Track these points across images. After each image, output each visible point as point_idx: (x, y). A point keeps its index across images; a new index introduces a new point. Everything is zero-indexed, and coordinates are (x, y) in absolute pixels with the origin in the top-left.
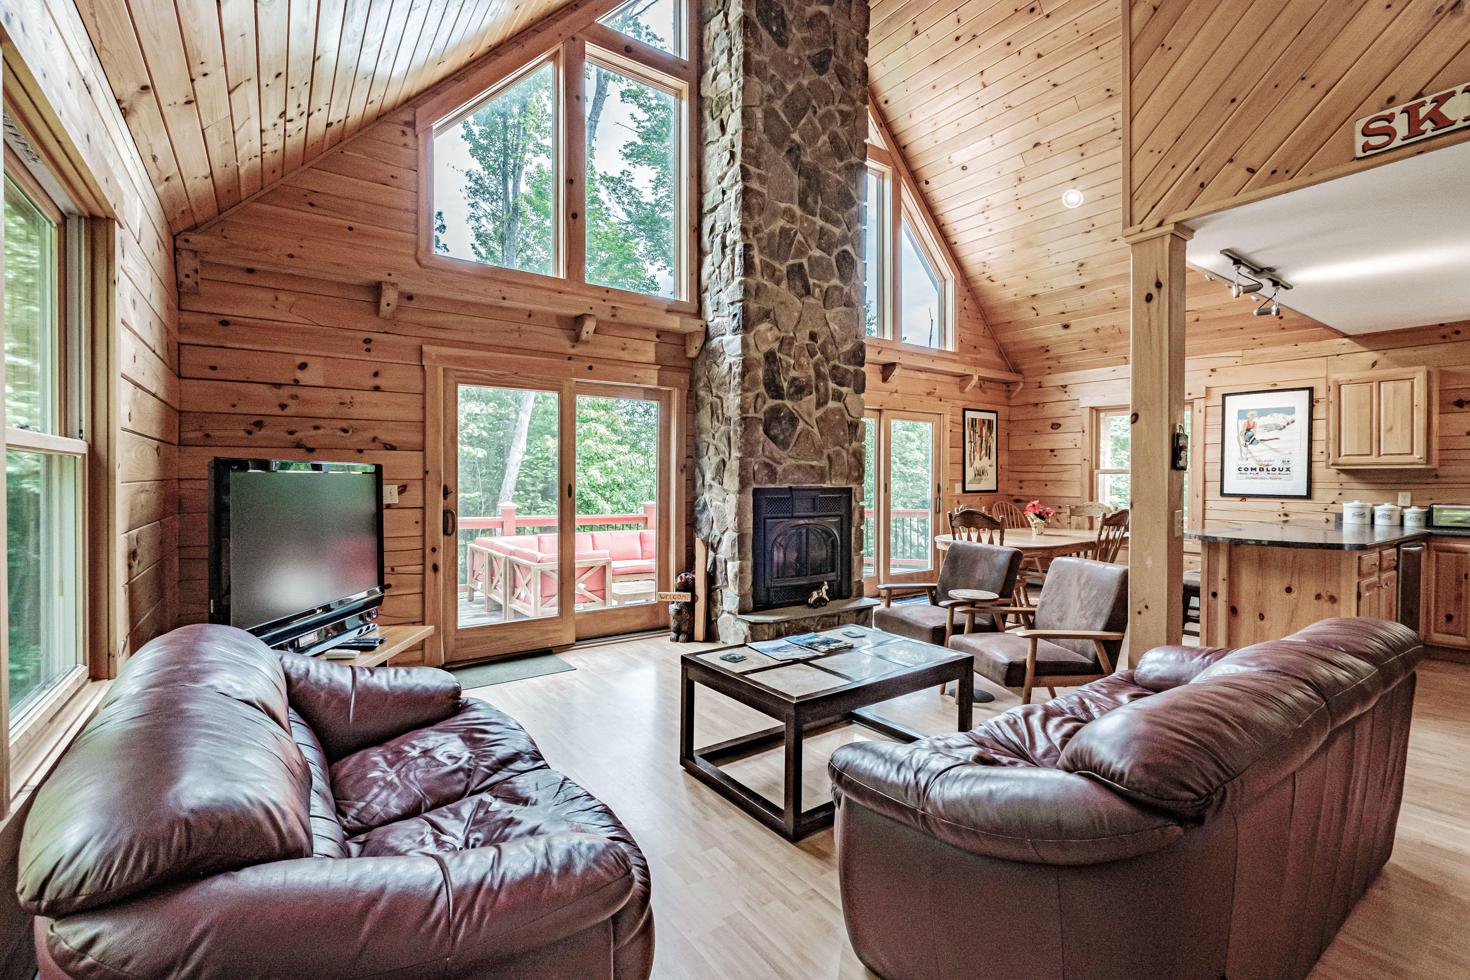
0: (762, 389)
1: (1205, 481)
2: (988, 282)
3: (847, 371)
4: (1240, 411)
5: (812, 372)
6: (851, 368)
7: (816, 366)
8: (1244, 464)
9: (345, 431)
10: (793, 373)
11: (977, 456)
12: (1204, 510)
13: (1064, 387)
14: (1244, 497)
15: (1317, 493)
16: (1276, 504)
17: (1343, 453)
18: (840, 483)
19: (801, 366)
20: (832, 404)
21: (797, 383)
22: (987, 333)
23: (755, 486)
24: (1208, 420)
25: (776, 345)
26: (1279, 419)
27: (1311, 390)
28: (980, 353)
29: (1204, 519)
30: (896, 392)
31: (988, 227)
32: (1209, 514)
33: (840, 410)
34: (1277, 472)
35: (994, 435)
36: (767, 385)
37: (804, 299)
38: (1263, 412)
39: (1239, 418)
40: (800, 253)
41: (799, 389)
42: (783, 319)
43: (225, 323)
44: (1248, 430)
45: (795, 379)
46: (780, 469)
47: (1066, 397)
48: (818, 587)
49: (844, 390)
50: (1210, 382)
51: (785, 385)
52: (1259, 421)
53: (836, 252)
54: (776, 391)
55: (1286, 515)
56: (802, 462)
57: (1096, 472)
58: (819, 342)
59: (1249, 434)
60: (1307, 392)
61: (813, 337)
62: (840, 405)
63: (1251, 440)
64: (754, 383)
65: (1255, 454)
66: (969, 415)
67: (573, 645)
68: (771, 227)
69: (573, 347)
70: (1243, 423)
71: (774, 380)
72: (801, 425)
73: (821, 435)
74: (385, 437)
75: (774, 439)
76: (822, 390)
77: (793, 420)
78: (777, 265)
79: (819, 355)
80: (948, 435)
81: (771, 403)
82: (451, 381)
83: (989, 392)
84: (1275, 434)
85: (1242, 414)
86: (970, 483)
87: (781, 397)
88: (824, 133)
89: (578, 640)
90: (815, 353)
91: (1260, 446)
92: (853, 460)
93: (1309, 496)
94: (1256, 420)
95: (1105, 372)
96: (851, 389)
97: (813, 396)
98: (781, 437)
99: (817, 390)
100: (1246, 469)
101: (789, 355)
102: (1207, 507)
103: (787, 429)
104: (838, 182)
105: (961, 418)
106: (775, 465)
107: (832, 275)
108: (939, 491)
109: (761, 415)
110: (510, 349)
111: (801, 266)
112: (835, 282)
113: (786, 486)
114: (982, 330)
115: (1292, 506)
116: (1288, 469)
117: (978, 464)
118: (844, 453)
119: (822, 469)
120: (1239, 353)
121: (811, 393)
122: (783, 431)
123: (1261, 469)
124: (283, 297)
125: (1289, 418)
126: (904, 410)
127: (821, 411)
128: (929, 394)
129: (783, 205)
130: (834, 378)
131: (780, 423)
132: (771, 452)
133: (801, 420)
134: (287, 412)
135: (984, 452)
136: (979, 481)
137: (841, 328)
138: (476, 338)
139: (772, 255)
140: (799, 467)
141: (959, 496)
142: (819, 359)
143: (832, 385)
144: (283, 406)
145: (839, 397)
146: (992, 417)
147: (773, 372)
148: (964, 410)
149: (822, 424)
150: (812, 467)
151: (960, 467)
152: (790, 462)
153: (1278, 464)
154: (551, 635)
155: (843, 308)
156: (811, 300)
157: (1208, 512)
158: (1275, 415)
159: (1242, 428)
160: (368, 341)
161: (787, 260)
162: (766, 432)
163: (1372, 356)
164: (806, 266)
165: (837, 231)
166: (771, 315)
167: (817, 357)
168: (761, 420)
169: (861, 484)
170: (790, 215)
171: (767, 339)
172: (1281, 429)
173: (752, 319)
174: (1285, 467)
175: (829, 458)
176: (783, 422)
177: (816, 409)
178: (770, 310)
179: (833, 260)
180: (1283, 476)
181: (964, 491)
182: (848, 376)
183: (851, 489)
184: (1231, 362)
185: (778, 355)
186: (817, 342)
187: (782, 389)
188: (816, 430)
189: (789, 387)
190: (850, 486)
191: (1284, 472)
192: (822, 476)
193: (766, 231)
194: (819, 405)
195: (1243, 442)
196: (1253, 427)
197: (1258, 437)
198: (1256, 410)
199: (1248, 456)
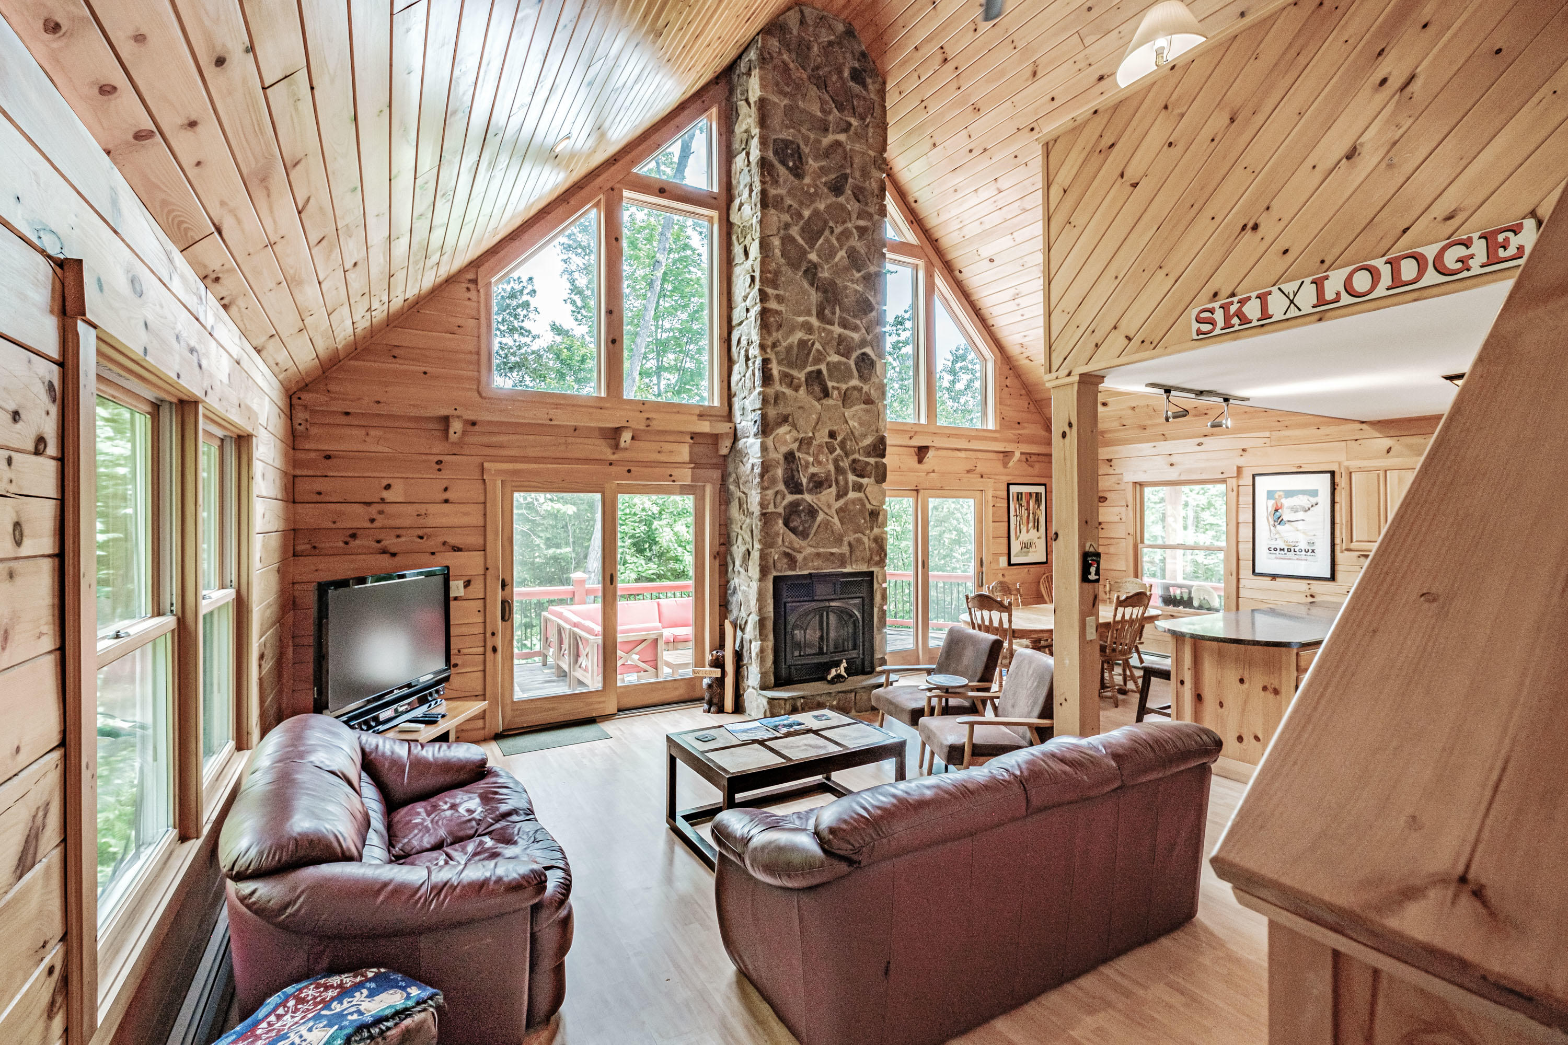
0: (781, 487)
1: (1238, 560)
2: (1027, 361)
3: (867, 463)
5: (831, 467)
6: (872, 460)
7: (836, 461)
8: (1274, 544)
9: (421, 538)
10: (812, 470)
11: (1024, 529)
12: (1238, 588)
13: (1110, 460)
14: (1274, 577)
15: (1339, 576)
16: (1302, 585)
17: (1354, 539)
18: (864, 568)
19: (820, 463)
20: (852, 495)
21: (816, 479)
22: (1032, 407)
23: (775, 574)
24: (1241, 499)
25: (795, 446)
26: (1303, 501)
27: (1333, 473)
28: (1024, 428)
29: (1238, 597)
30: (933, 471)
31: (1021, 312)
32: (1242, 593)
33: (860, 500)
34: (1303, 553)
35: (1043, 507)
36: (786, 483)
37: (824, 402)
38: (1290, 494)
39: (1268, 498)
40: (818, 361)
41: (818, 484)
42: (801, 422)
43: (328, 457)
44: (1276, 510)
45: (813, 475)
46: (800, 557)
47: (1111, 471)
48: (837, 664)
49: (865, 481)
50: (1241, 462)
51: (804, 481)
52: (1287, 502)
53: (854, 355)
54: (794, 486)
55: (1312, 596)
56: (822, 550)
57: (1140, 546)
58: (839, 439)
59: (1278, 514)
60: (1329, 475)
61: (832, 435)
62: (861, 495)
63: (1279, 521)
64: (773, 481)
65: (1283, 535)
66: (1014, 489)
67: (615, 714)
68: (790, 340)
69: (614, 453)
70: (1271, 503)
71: (793, 477)
72: (821, 517)
73: (842, 523)
74: (453, 540)
75: (794, 530)
76: (842, 483)
77: (812, 512)
78: (795, 373)
79: (838, 451)
80: (990, 510)
81: (790, 498)
82: (508, 490)
83: (1037, 466)
84: (1301, 515)
85: (1270, 494)
86: (1016, 556)
87: (800, 492)
88: (841, 249)
89: (619, 711)
90: (835, 450)
91: (1287, 526)
92: (874, 545)
93: (1333, 578)
94: (1283, 501)
95: (1145, 448)
96: (872, 480)
97: (833, 489)
98: (801, 528)
99: (837, 482)
100: (1275, 549)
101: (808, 454)
102: (1241, 585)
103: (806, 521)
104: (856, 291)
105: (1005, 493)
106: (794, 554)
107: (851, 377)
108: (982, 565)
109: (780, 510)
110: (559, 460)
111: (819, 372)
112: (855, 382)
113: (806, 572)
114: (1027, 405)
115: (1318, 587)
116: (1313, 551)
117: (1025, 537)
118: (866, 540)
119: (842, 555)
120: (1267, 434)
121: (830, 486)
122: (802, 523)
123: (1289, 550)
124: (373, 432)
125: (1313, 500)
126: (941, 488)
127: (841, 502)
128: (968, 472)
129: (801, 319)
130: (854, 471)
131: (800, 516)
132: (791, 543)
133: (820, 512)
134: (376, 524)
135: (1031, 525)
136: (1027, 554)
137: (860, 425)
138: (531, 452)
139: (790, 365)
140: (818, 555)
141: (1004, 568)
142: (838, 455)
143: (852, 478)
144: (372, 521)
145: (859, 488)
146: (1041, 489)
147: (792, 470)
148: (1009, 485)
149: (842, 514)
150: (832, 554)
151: (1006, 541)
152: (810, 550)
153: (1304, 546)
154: (596, 706)
155: (863, 406)
156: (830, 402)
157: (1241, 590)
158: (1300, 496)
160: (439, 462)
161: (805, 368)
162: (786, 524)
163: (1387, 442)
164: (825, 372)
165: (856, 336)
166: (790, 419)
167: (836, 453)
168: (780, 514)
169: (883, 567)
170: (808, 327)
171: (786, 441)
172: (1306, 511)
173: (771, 424)
174: (1310, 548)
175: (850, 544)
176: (803, 515)
177: (836, 500)
178: (789, 415)
179: (852, 363)
180: (1309, 558)
181: (1010, 564)
182: (869, 468)
183: (872, 572)
184: (1260, 442)
185: (797, 454)
186: (836, 439)
187: (801, 485)
188: (836, 520)
189: (809, 483)
190: (871, 569)
191: (1309, 553)
192: (843, 561)
193: (784, 344)
194: (839, 497)
195: (1272, 523)
196: (1281, 508)
197: (1285, 518)
198: (1283, 491)
199: (1277, 536)
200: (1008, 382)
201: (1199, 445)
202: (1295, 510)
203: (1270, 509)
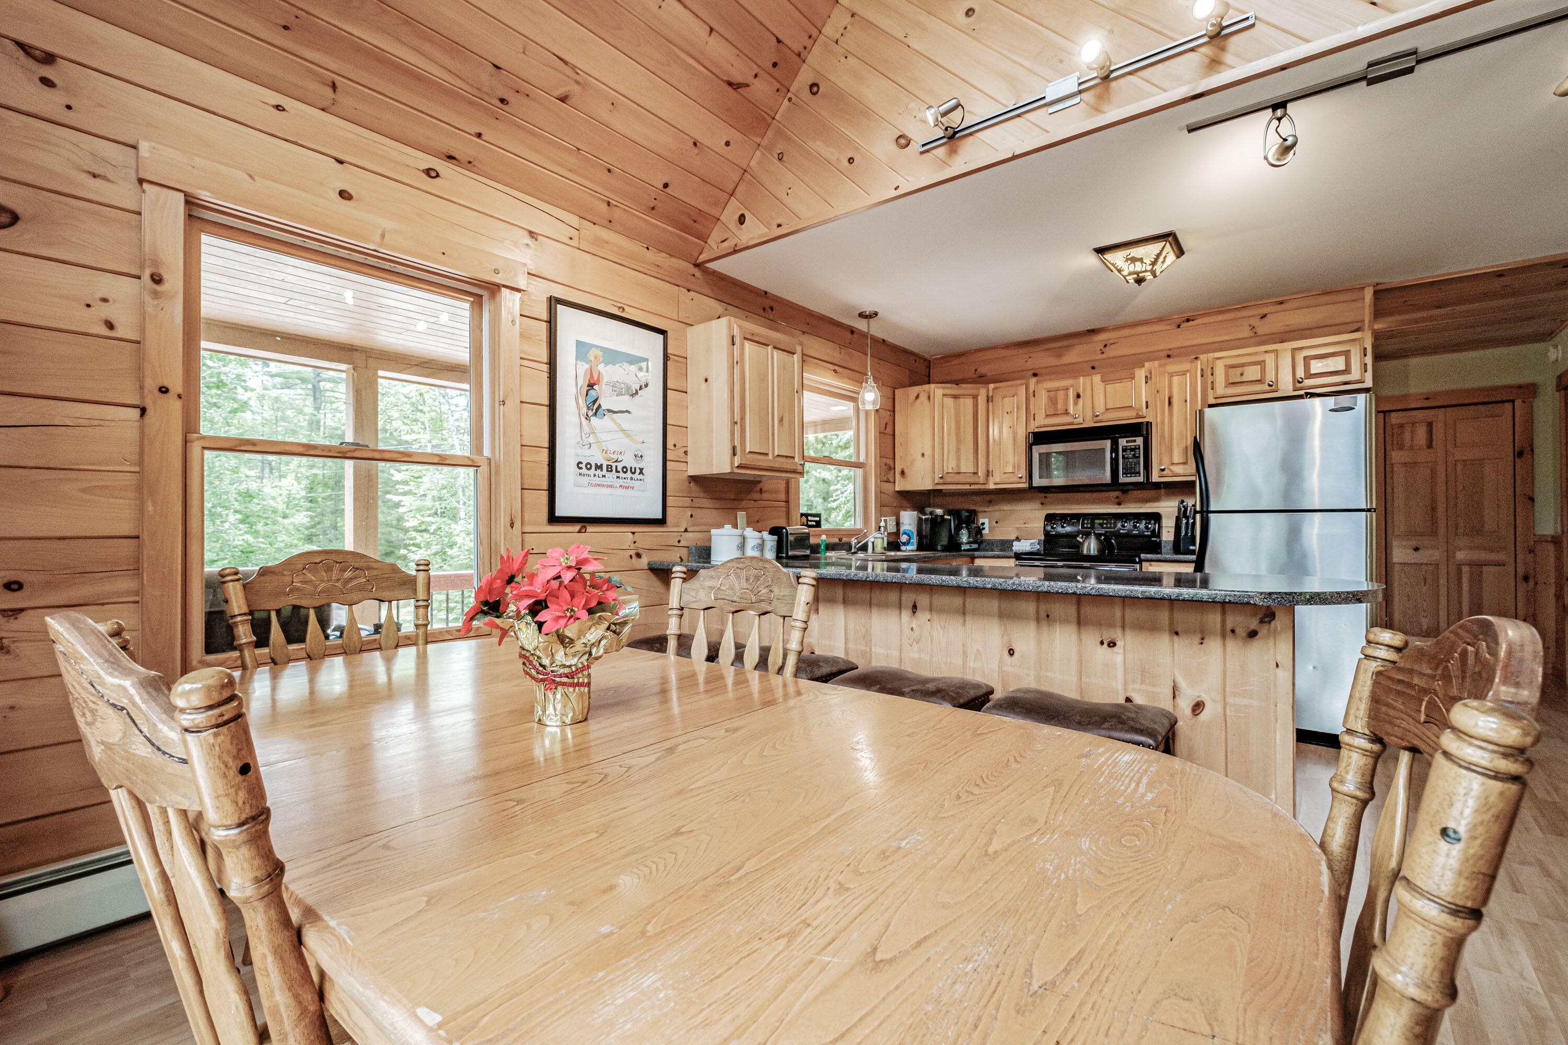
1: (524, 488)
4: (579, 344)
8: (585, 456)
14: (583, 524)
15: (670, 516)
17: (748, 448)
24: (526, 347)
26: (630, 375)
27: (665, 335)
34: (629, 475)
38: (612, 357)
39: (576, 358)
44: (591, 386)
52: (609, 373)
55: (638, 556)
57: (194, 439)
59: (592, 392)
60: (661, 337)
63: (595, 408)
65: (603, 437)
70: (583, 367)
84: (622, 402)
85: (582, 348)
93: (665, 519)
94: (601, 367)
100: (589, 466)
115: (646, 537)
116: (641, 471)
120: (572, 219)
125: (642, 377)
153: (629, 462)
158: (626, 365)
159: (583, 382)
172: (632, 395)
174: (638, 466)
180: (635, 483)
184: (564, 232)
191: (636, 476)
195: (585, 410)
196: (598, 382)
197: (605, 403)
198: (602, 349)
199: (591, 439)
201: (428, 172)
202: (621, 390)
203: (580, 382)
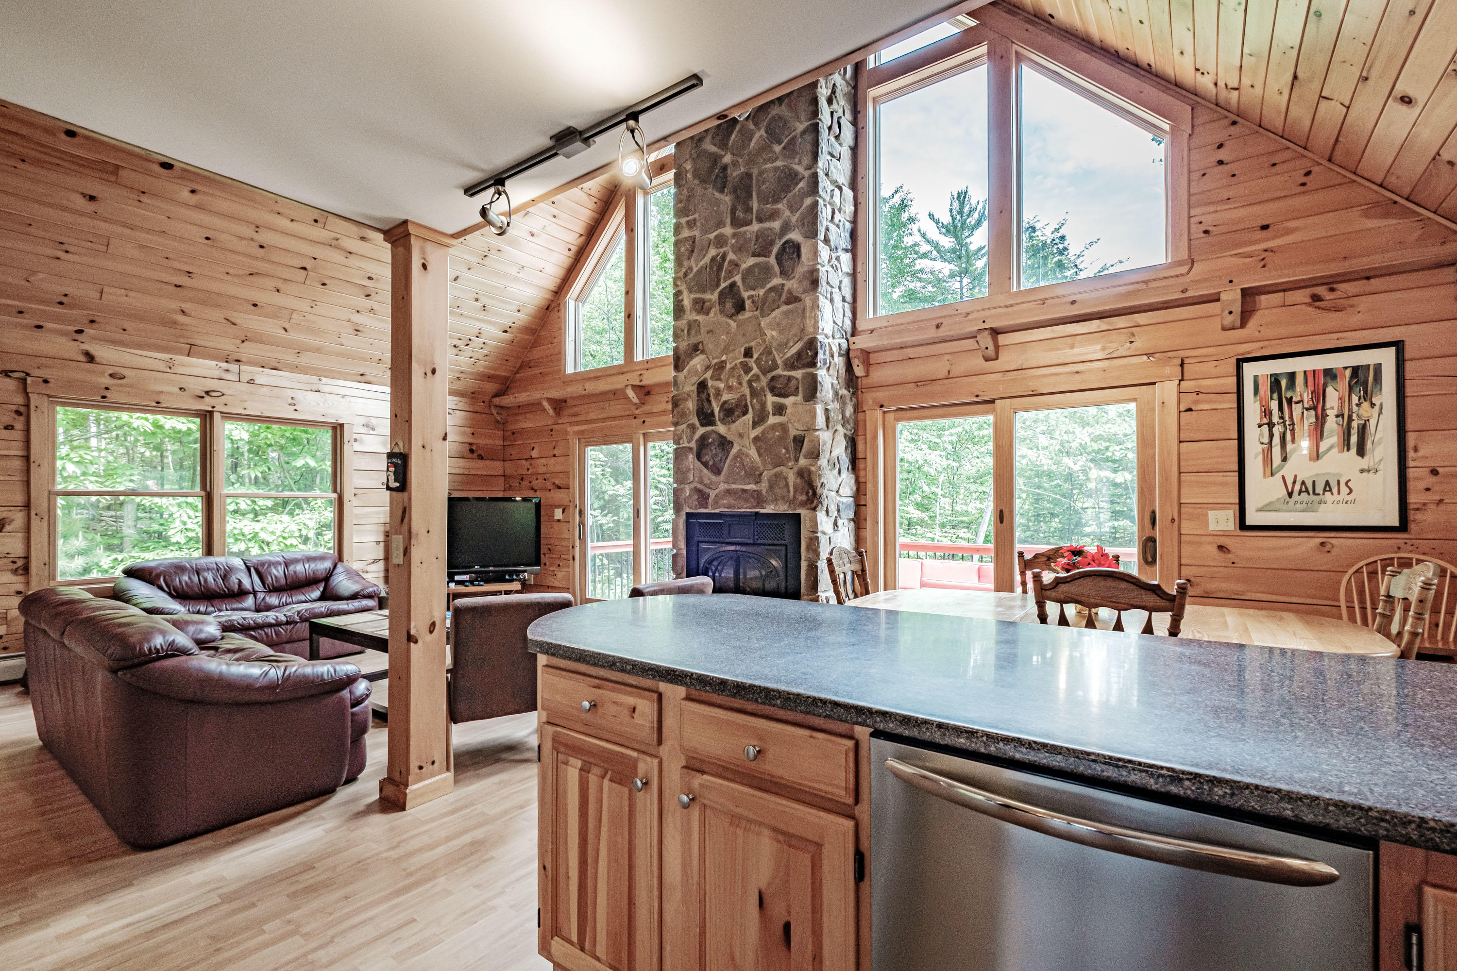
0: (693, 419)
3: (790, 378)
5: (747, 392)
6: (798, 374)
7: (749, 383)
10: (726, 397)
18: (783, 508)
19: (733, 387)
20: (772, 420)
21: (726, 406)
23: (688, 511)
25: (709, 374)
28: (1284, 232)
33: (782, 425)
35: (1385, 394)
36: (698, 415)
37: (740, 317)
40: (730, 274)
41: (730, 412)
42: (710, 347)
43: (514, 433)
45: (725, 402)
46: (712, 494)
49: (788, 401)
51: (716, 411)
53: (775, 250)
54: (706, 418)
56: (734, 486)
58: (755, 356)
61: (748, 353)
62: (783, 419)
64: (683, 415)
68: (702, 263)
69: (637, 408)
71: (703, 408)
72: (735, 449)
73: (760, 455)
74: (557, 482)
75: (705, 464)
76: (757, 406)
78: (707, 296)
79: (756, 370)
81: (701, 431)
82: (582, 446)
86: (1268, 509)
87: (712, 423)
88: (759, 129)
90: (751, 369)
92: (799, 481)
96: (799, 398)
97: (749, 417)
98: (711, 463)
99: (752, 407)
101: (720, 379)
104: (776, 169)
105: (1227, 381)
106: (707, 490)
108: (1153, 523)
109: (693, 445)
110: (604, 420)
111: (733, 285)
112: (776, 281)
113: (720, 511)
117: (1303, 469)
118: (789, 474)
119: (758, 493)
121: (745, 413)
126: (1036, 394)
127: (758, 431)
129: (712, 236)
130: (774, 391)
132: (701, 478)
133: (735, 445)
134: (530, 472)
136: (1309, 506)
137: (781, 332)
138: (592, 416)
139: (702, 289)
140: (728, 491)
141: (1226, 534)
142: (754, 375)
143: (770, 399)
144: (528, 470)
145: (780, 410)
146: (1378, 356)
147: (702, 401)
148: (1240, 362)
149: (759, 444)
150: (745, 491)
151: (1234, 478)
152: (723, 486)
155: (785, 308)
156: (747, 314)
160: (552, 430)
161: (718, 285)
162: (699, 457)
164: (739, 283)
165: (776, 225)
166: (700, 346)
167: (752, 373)
168: (691, 449)
169: (814, 509)
170: (720, 241)
171: (697, 371)
173: (682, 357)
175: (769, 482)
176: (713, 448)
177: (753, 428)
178: (699, 343)
179: (772, 260)
181: (1243, 526)
182: (793, 383)
183: (799, 515)
185: (710, 383)
186: (751, 357)
187: (712, 414)
188: (753, 452)
189: (720, 412)
190: (797, 512)
192: (760, 499)
193: (695, 270)
194: (755, 424)
200: (1222, 155)
